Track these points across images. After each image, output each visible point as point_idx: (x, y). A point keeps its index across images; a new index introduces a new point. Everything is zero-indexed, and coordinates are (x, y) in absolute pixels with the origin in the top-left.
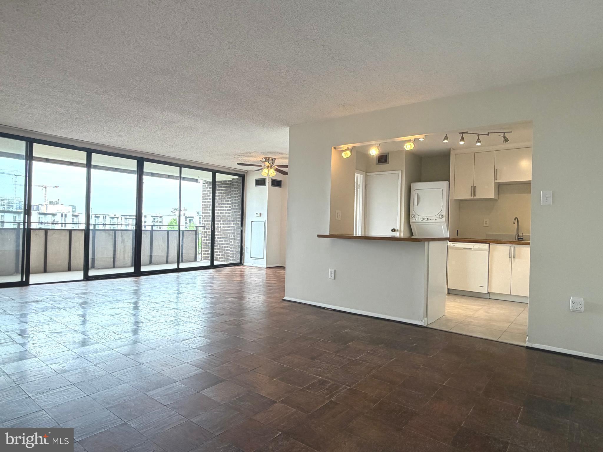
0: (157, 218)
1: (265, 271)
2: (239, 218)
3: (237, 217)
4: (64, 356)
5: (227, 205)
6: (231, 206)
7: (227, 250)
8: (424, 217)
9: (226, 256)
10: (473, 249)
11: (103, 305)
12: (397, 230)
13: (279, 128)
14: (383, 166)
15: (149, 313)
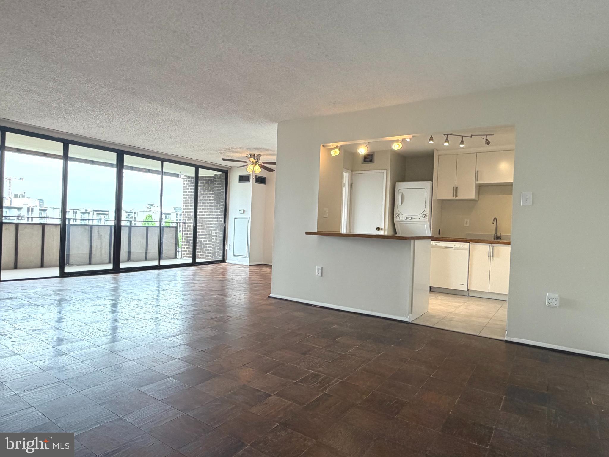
0: (132, 214)
1: (248, 269)
2: (221, 215)
3: (220, 213)
4: (48, 353)
5: (209, 201)
6: (213, 202)
7: (209, 247)
8: (408, 217)
9: (207, 253)
10: (454, 248)
11: (83, 302)
12: (382, 229)
13: (267, 124)
14: (369, 165)
15: (133, 310)
